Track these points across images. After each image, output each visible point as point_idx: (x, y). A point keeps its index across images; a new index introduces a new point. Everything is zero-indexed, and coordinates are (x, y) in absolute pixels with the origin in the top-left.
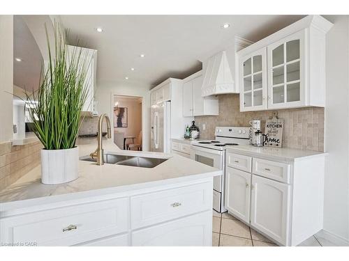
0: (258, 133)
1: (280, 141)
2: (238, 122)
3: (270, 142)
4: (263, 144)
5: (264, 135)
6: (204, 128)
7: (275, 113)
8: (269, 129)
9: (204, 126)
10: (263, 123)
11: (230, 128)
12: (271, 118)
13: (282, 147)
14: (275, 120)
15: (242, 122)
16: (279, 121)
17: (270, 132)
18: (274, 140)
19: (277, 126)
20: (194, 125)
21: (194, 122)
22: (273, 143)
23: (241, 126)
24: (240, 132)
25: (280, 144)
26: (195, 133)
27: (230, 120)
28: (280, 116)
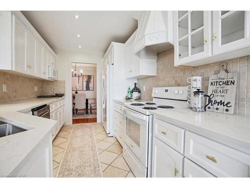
0: (197, 92)
1: (233, 104)
2: (176, 82)
3: (216, 106)
4: (205, 107)
5: (206, 96)
6: (144, 90)
7: (223, 65)
8: (214, 88)
9: (144, 87)
10: (205, 80)
11: (166, 88)
12: (217, 73)
13: (235, 113)
14: (223, 74)
15: (179, 81)
16: (230, 75)
17: (216, 91)
18: (221, 103)
19: (227, 83)
20: (136, 87)
21: (135, 84)
22: (220, 107)
23: (179, 85)
24: (176, 92)
25: (231, 110)
26: (136, 95)
27: (167, 80)
28: (232, 68)
